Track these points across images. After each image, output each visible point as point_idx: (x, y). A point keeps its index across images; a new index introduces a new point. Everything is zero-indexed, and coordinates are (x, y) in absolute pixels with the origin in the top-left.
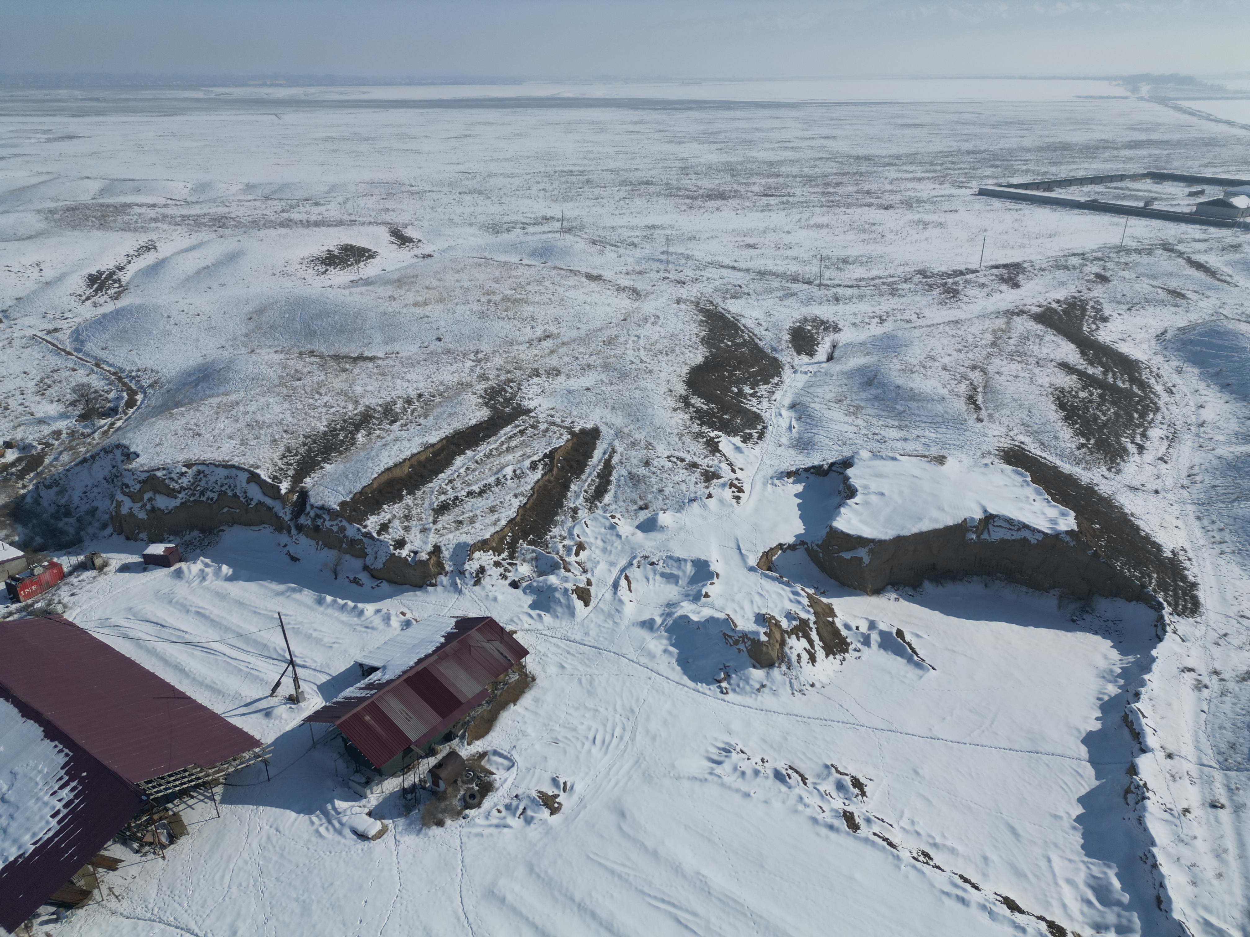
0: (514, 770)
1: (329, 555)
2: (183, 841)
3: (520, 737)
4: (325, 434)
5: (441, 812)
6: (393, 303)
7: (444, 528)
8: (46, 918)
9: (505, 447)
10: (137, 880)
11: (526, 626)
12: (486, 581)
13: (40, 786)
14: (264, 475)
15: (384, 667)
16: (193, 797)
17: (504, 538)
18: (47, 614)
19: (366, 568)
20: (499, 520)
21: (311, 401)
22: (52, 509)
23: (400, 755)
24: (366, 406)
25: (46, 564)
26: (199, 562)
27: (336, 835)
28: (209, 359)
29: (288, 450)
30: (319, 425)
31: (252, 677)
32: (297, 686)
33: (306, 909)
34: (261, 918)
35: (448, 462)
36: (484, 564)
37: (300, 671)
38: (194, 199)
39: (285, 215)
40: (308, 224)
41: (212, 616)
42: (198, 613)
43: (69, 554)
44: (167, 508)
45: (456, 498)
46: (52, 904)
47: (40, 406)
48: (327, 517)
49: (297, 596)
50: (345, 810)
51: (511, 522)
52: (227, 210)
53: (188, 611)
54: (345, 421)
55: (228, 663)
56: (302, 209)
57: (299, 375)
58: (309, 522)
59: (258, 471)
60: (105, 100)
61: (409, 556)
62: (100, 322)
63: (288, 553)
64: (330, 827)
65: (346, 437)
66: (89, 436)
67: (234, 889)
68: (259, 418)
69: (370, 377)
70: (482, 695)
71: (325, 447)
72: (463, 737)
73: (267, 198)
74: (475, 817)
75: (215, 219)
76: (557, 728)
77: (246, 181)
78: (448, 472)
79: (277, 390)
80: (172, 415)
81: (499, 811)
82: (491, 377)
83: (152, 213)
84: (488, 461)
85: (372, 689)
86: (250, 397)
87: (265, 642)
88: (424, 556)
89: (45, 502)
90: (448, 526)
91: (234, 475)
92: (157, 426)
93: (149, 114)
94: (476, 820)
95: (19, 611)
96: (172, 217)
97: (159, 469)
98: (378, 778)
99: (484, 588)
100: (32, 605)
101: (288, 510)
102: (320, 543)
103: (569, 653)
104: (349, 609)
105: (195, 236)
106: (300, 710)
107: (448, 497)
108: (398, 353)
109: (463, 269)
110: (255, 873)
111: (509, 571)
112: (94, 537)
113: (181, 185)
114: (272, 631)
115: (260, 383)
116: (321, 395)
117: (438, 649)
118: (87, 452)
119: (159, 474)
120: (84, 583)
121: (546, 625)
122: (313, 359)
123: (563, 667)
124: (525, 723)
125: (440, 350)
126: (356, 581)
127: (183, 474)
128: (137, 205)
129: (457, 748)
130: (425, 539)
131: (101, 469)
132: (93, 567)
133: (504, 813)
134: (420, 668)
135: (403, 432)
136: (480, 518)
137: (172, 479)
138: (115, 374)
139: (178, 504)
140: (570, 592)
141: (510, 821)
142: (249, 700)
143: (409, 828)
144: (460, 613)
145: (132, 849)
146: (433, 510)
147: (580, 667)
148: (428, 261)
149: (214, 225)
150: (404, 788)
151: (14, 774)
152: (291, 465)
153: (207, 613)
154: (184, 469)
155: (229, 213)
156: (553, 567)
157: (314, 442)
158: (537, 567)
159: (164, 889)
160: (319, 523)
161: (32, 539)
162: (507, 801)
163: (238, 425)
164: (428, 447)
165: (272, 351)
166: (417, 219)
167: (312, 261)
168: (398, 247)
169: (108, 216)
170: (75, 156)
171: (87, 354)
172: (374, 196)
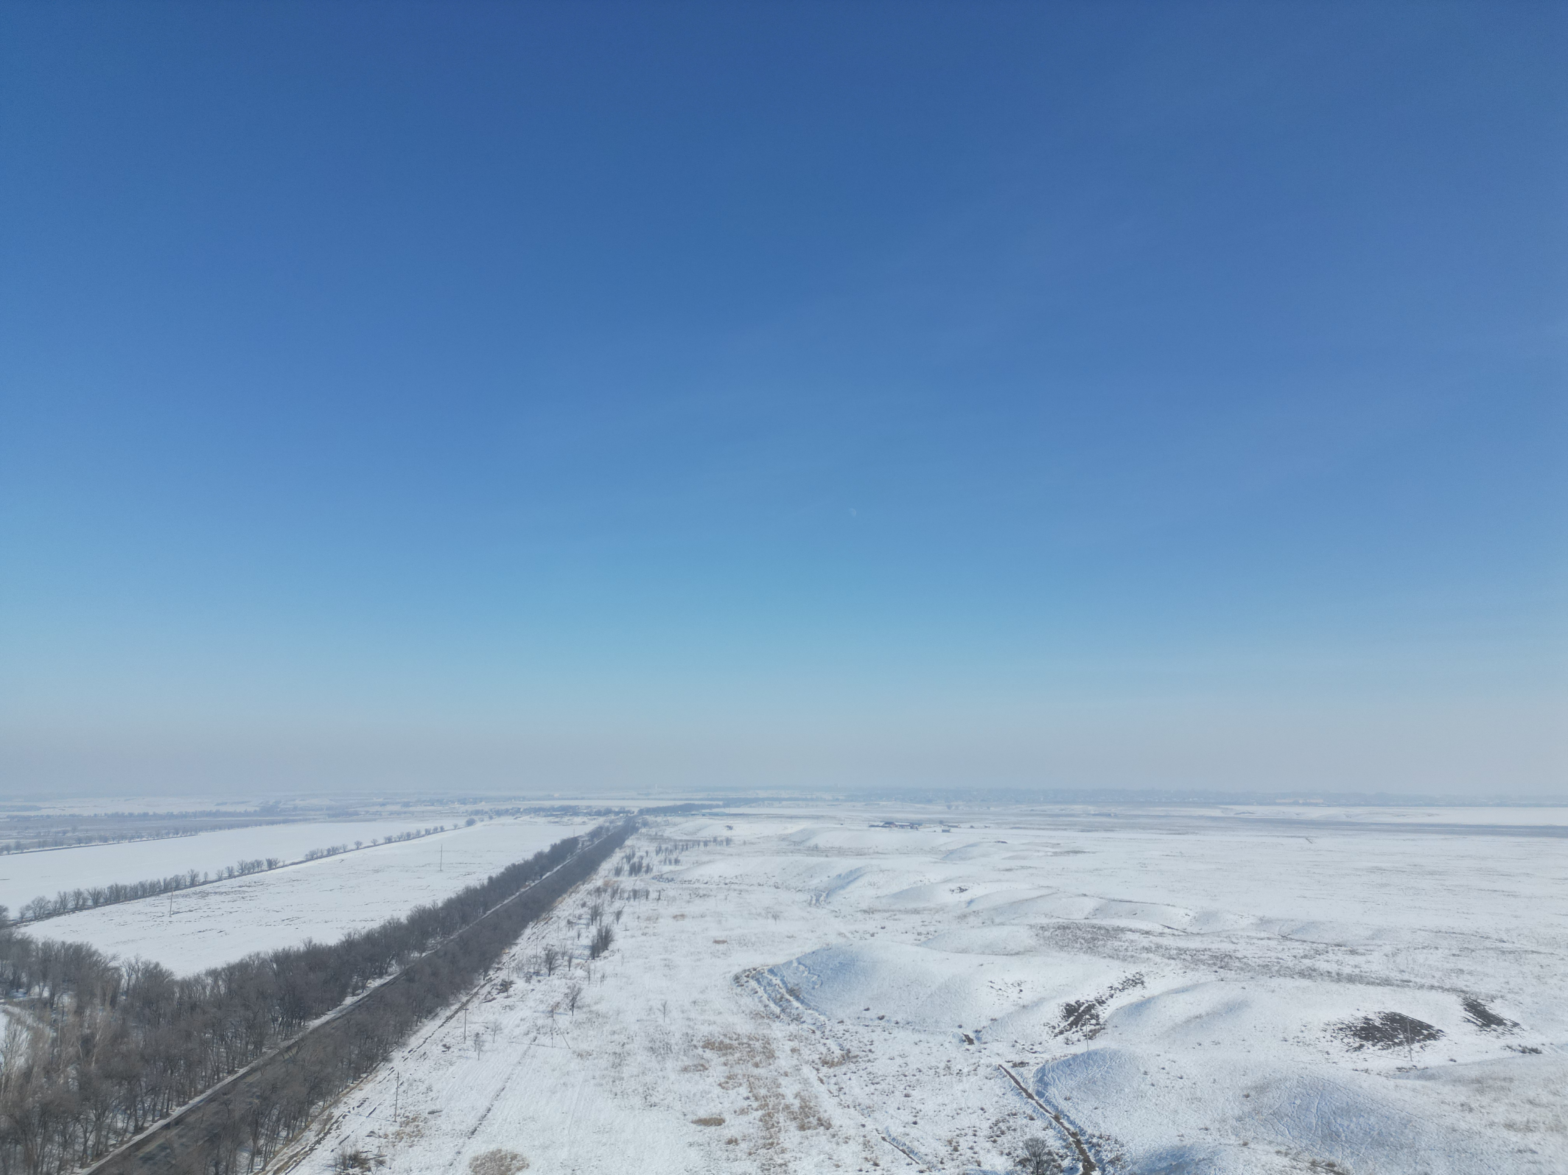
6: (1468, 1116)
28: (1187, 1142)
38: (1194, 930)
39: (1307, 962)
40: (1339, 978)
47: (989, 1156)
52: (1232, 947)
56: (1331, 956)
60: (1116, 816)
62: (1070, 1064)
73: (1285, 938)
75: (1216, 957)
77: (1260, 914)
83: (1145, 942)
93: (1158, 831)
96: (1167, 949)
105: (1190, 974)
113: (1182, 912)
128: (1131, 930)
138: (1074, 1135)
148: (1532, 1058)
149: (1215, 964)
155: (1235, 951)
165: (1273, 1149)
166: (1511, 991)
167: (1341, 1029)
168: (1477, 1028)
169: (1098, 939)
170: (1076, 872)
171: (1048, 1102)
172: (1440, 950)
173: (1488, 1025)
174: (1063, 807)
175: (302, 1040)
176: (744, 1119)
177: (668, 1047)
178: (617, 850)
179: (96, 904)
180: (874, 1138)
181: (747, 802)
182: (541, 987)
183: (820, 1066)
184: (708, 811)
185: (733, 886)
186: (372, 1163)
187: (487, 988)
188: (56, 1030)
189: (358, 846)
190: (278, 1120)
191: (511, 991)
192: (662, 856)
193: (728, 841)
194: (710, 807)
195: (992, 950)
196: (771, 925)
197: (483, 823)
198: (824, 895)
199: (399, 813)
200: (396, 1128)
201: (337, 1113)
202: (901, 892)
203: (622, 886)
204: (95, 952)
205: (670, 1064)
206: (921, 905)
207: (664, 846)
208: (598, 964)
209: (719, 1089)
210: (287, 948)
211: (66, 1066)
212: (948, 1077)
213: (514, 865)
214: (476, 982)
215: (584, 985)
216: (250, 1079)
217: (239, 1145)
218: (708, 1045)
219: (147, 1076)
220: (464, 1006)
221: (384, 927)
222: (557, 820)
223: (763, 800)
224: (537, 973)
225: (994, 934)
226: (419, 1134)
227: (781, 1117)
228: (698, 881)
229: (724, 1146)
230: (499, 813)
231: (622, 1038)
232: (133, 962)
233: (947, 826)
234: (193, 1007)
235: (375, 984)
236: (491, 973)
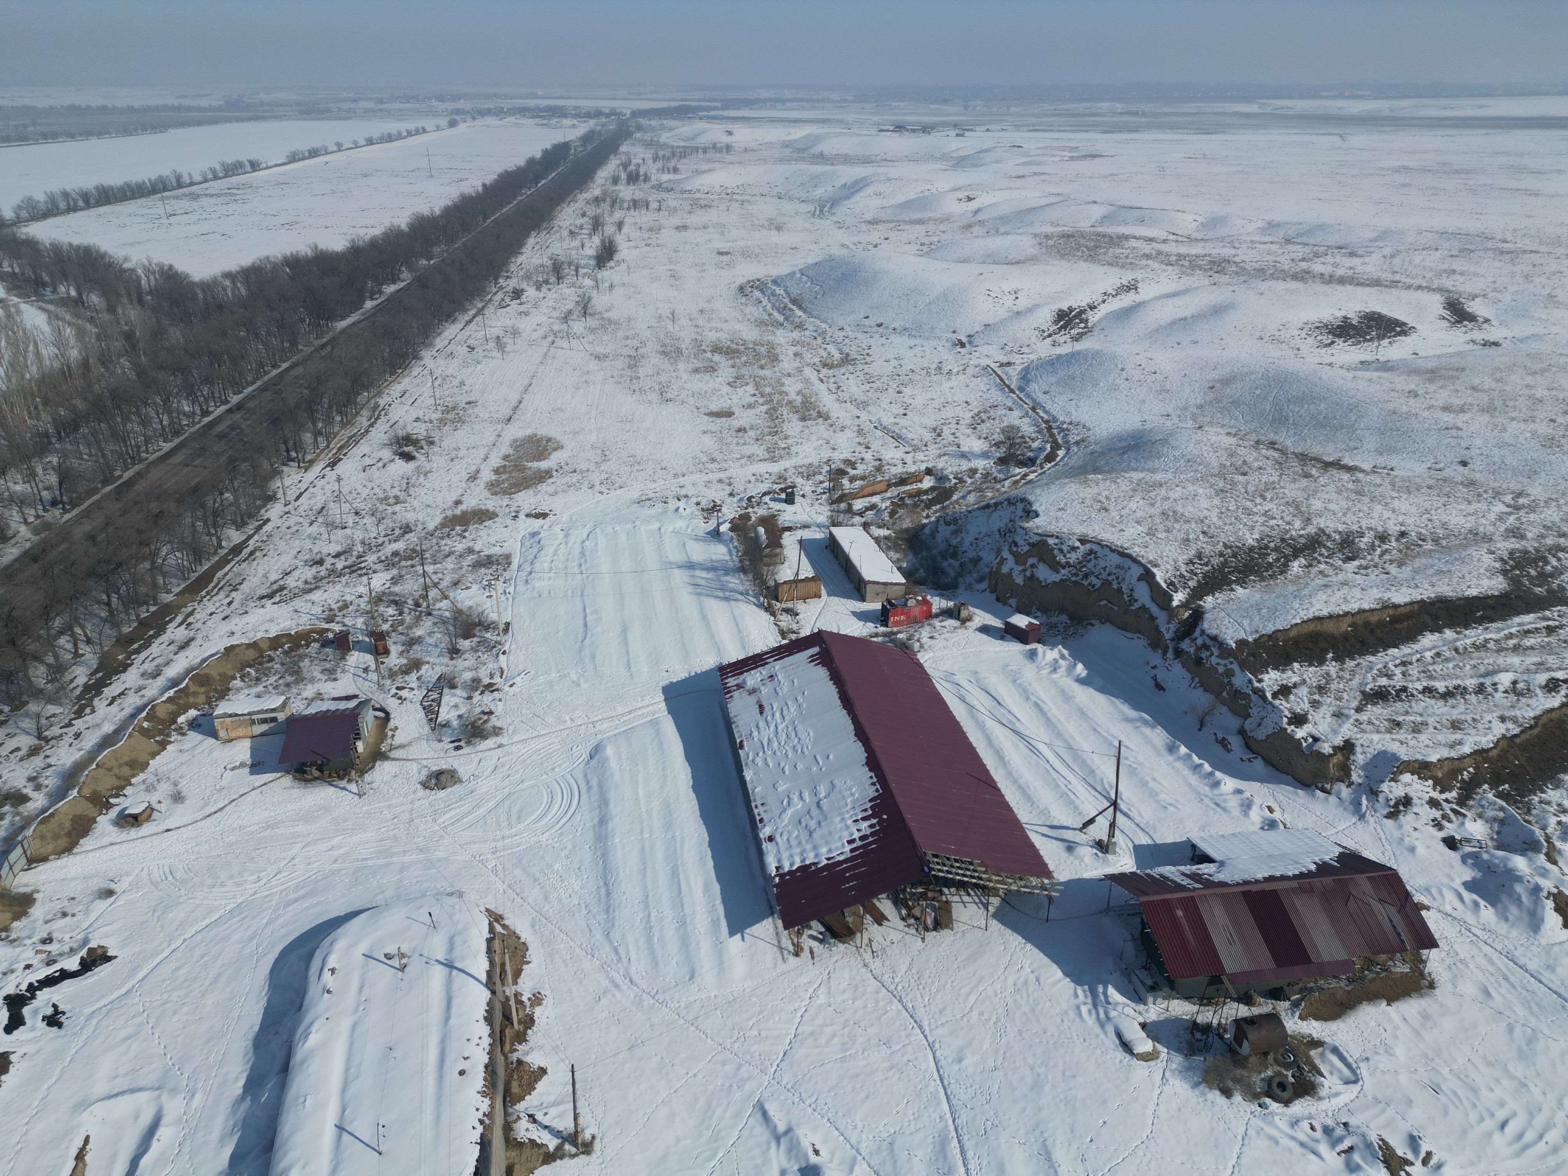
0: (1356, 1088)
1: (1202, 698)
2: (945, 933)
3: (1381, 1050)
4: (1251, 549)
5: (1232, 1080)
6: (1412, 401)
7: (1370, 722)
8: (815, 934)
9: (1511, 643)
10: (894, 946)
11: (1448, 908)
12: (1407, 819)
13: (848, 808)
14: (1160, 577)
15: (1222, 864)
16: (969, 894)
17: (1460, 771)
18: (905, 649)
19: (1242, 732)
20: (1460, 743)
21: (1249, 504)
22: (943, 547)
23: (1204, 979)
24: (1320, 529)
25: (920, 598)
26: (1056, 650)
27: (1097, 1025)
28: (1148, 426)
29: (1199, 556)
30: (1248, 536)
31: (1068, 800)
32: (1111, 835)
33: (1037, 1085)
34: (990, 1063)
35: (1411, 636)
36: (1412, 794)
37: (1120, 819)
38: (1199, 236)
39: (1304, 265)
40: (1329, 279)
41: (1049, 714)
42: (1037, 705)
43: (942, 596)
44: (1046, 580)
45: (1404, 689)
46: (823, 924)
47: (968, 440)
48: (1216, 652)
49: (1147, 731)
50: (1117, 1004)
51: (1481, 753)
52: (1233, 251)
53: (1028, 698)
54: (1283, 540)
55: (1048, 772)
56: (1330, 259)
57: (1246, 469)
58: (1192, 650)
59: (1155, 570)
60: (1144, 114)
61: (1306, 740)
62: (1053, 363)
63: (1155, 678)
64: (1093, 1012)
65: (1277, 560)
66: (1000, 481)
67: (975, 1014)
68: (1179, 508)
69: (1339, 492)
70: (1345, 966)
71: (1245, 566)
72: (1296, 1005)
73: (1288, 241)
74: (1277, 1114)
75: (1214, 262)
76: (1445, 1072)
77: (1269, 218)
78: (1406, 650)
79: (1212, 480)
80: (1086, 481)
81: (1313, 1128)
82: (1529, 535)
83: (1147, 248)
84: (1476, 654)
85: (1197, 881)
86: (1177, 481)
87: (1094, 767)
88: (1326, 749)
89: (939, 538)
90: (1377, 723)
91: (1126, 566)
92: (1067, 489)
93: (1186, 131)
94: (1277, 1118)
95: (885, 635)
96: (1167, 255)
97: (1052, 536)
98: (1167, 989)
99: (1400, 827)
100: (896, 634)
101: (1173, 627)
102: (1197, 679)
103: (1506, 978)
104: (1203, 772)
105: (1185, 279)
106: (1105, 861)
107: (1392, 683)
108: (1392, 469)
109: (1543, 371)
110: (1000, 1011)
111: (1450, 821)
112: (969, 587)
113: (1191, 217)
114: (1106, 758)
115: (1195, 466)
116: (1265, 499)
117: (1302, 876)
118: (992, 498)
119: (1051, 541)
120: (945, 630)
121: (1482, 921)
122: (1271, 453)
123: (1488, 994)
124: (1396, 1037)
125: (1459, 479)
126: (1223, 743)
127: (1074, 549)
128: (1135, 237)
129: (1283, 1014)
130: (1336, 727)
131: (999, 520)
132: (958, 617)
133: (1319, 1134)
134: (1269, 887)
135: (1358, 576)
136: (1431, 729)
137: (1061, 550)
138: (1046, 422)
139: (1057, 580)
140: (1545, 893)
141: (1323, 1148)
142: (1055, 823)
143: (1186, 1071)
144: (1351, 845)
145: (900, 913)
146: (1363, 693)
147: (1519, 1010)
148: (1492, 350)
149: (1211, 269)
150: (1195, 1021)
151: (833, 786)
152: (1196, 574)
153: (1045, 708)
154: (1077, 544)
155: (1234, 256)
156: (1529, 846)
157: (1234, 555)
158: (1498, 833)
159: (914, 971)
160: (1203, 656)
161: (917, 570)
162: (1330, 1122)
163: (1152, 511)
164: (1387, 606)
165: (1223, 431)
166: (1494, 290)
167: (1317, 328)
168: (1449, 325)
169: (1101, 247)
170: (1091, 177)
171: (1028, 396)
172: (1440, 251)
173: (1460, 322)
174: (1088, 105)
175: (333, 338)
176: (751, 412)
177: (679, 352)
178: (612, 157)
179: (88, 205)
180: (867, 427)
181: (748, 103)
182: (552, 295)
183: (820, 368)
184: (705, 113)
185: (735, 196)
186: (423, 443)
187: (500, 295)
188: (96, 326)
189: (339, 147)
190: (330, 407)
191: (524, 298)
192: (659, 164)
193: (728, 148)
194: (708, 109)
195: (993, 259)
196: (774, 237)
197: (468, 124)
198: (829, 205)
199: (374, 111)
200: (438, 415)
201: (382, 401)
202: (907, 202)
203: (621, 195)
204: (106, 253)
205: (681, 366)
206: (927, 215)
207: (661, 153)
208: (605, 274)
209: (728, 387)
210: (294, 253)
211: (118, 358)
212: (939, 376)
213: (506, 172)
214: (488, 290)
215: (594, 294)
216: (294, 373)
217: (301, 427)
218: (717, 349)
219: (196, 368)
220: (480, 312)
221: (386, 234)
222: (544, 122)
223: (765, 101)
224: (547, 282)
225: (995, 243)
226: (460, 420)
227: (785, 411)
228: (699, 191)
229: (734, 434)
230: (483, 113)
231: (636, 343)
232: (146, 263)
233: (961, 129)
234: (220, 307)
235: (390, 289)
236: (501, 281)
